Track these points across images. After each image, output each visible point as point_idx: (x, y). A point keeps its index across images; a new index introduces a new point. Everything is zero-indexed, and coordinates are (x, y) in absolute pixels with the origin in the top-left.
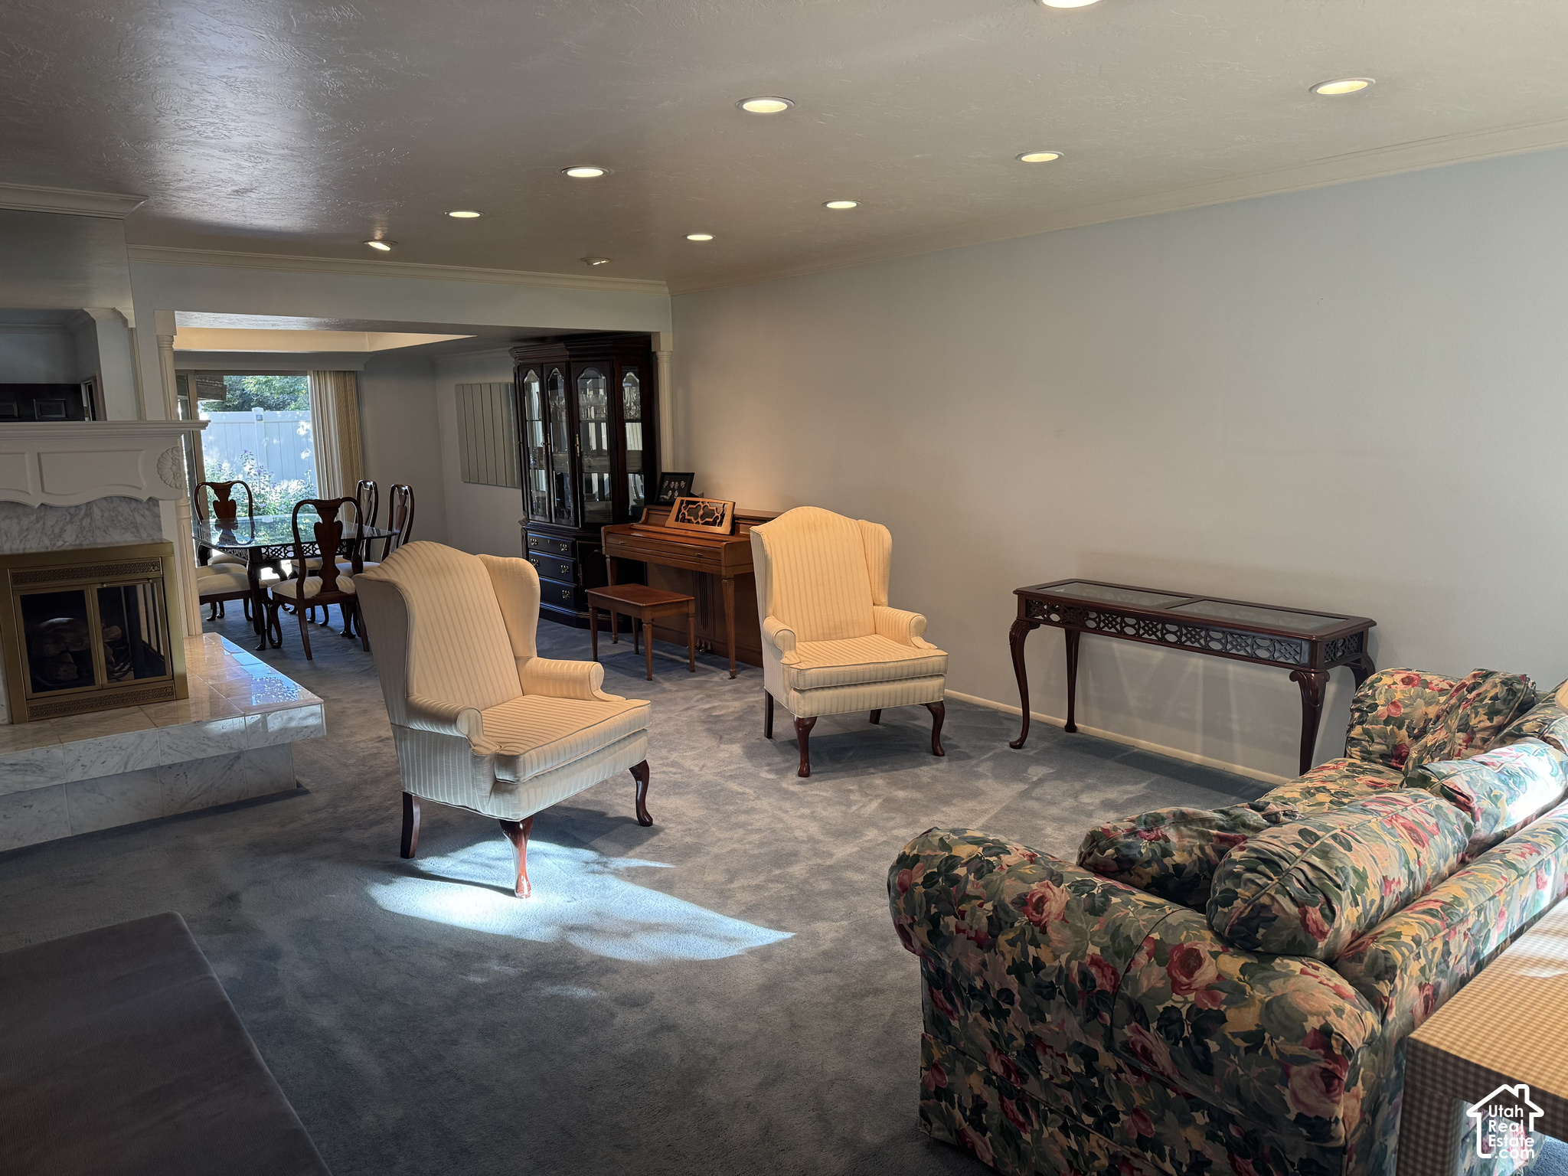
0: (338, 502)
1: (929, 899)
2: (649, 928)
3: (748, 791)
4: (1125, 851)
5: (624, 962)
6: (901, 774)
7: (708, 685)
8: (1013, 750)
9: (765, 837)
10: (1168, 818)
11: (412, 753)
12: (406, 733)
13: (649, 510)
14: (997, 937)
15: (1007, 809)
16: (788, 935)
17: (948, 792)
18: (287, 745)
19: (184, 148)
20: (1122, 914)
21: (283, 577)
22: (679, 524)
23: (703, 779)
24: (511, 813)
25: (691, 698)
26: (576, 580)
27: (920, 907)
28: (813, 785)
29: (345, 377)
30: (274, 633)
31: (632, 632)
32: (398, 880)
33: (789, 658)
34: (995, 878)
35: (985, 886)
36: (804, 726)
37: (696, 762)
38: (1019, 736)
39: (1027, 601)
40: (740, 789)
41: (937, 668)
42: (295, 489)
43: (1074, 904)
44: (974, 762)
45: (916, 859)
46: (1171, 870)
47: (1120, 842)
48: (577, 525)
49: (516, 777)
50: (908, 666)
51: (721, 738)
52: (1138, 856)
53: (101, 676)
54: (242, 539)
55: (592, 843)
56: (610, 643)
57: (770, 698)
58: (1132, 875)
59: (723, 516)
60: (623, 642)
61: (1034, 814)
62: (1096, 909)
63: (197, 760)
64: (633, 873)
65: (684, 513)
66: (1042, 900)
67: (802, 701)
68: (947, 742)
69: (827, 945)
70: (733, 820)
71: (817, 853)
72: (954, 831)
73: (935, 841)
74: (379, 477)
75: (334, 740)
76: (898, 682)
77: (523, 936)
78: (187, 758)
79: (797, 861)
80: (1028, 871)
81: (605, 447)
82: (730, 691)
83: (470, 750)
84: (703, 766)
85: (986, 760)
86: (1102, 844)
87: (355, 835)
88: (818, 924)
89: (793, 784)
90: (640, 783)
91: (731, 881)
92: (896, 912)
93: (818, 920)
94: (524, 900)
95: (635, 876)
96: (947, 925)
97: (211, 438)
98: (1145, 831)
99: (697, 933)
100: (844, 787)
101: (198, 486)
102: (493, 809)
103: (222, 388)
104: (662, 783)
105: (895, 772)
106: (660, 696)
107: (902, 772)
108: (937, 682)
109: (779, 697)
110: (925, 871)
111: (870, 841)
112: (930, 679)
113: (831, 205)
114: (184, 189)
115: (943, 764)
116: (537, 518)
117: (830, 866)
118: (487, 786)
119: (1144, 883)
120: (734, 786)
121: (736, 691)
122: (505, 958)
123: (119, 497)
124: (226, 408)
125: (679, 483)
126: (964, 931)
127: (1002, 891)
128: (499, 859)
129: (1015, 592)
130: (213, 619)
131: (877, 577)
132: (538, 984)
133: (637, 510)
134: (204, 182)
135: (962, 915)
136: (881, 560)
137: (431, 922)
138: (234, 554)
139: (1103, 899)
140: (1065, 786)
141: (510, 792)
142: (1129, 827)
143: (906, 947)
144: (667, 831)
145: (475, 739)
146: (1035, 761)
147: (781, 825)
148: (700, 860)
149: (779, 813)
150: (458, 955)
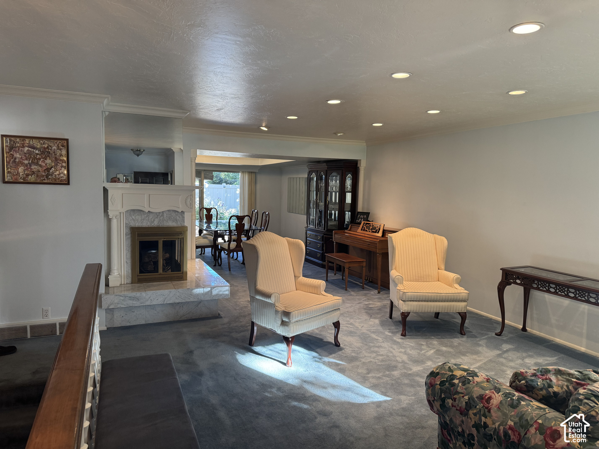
0: (244, 217)
1: (442, 391)
2: (334, 387)
3: (379, 338)
4: (530, 383)
5: (323, 398)
6: (445, 341)
7: (369, 295)
8: (496, 336)
9: (384, 358)
10: (552, 371)
11: (256, 307)
12: (254, 299)
13: (351, 225)
14: (468, 411)
15: (490, 360)
16: (388, 399)
17: (465, 350)
18: (217, 300)
19: (201, 95)
20: (525, 409)
21: (225, 242)
22: (362, 232)
23: (362, 331)
24: (287, 334)
25: (361, 299)
26: (323, 250)
27: (438, 394)
28: (406, 340)
29: (252, 174)
30: (219, 261)
31: (341, 271)
32: (246, 354)
33: (400, 287)
34: (470, 386)
35: (466, 389)
36: (404, 315)
37: (360, 324)
38: (500, 331)
39: (506, 273)
40: (376, 338)
41: (464, 298)
42: (234, 211)
43: (504, 402)
44: (478, 339)
45: (438, 374)
46: (552, 394)
47: (528, 378)
48: (325, 230)
49: (289, 320)
50: (451, 296)
51: (371, 316)
52: (536, 385)
53: (161, 270)
54: (213, 227)
55: (316, 350)
56: (333, 275)
57: (392, 303)
58: (533, 394)
59: (379, 229)
60: (338, 275)
61: (502, 364)
62: (514, 405)
63: (187, 302)
64: (330, 364)
65: (364, 228)
66: (490, 398)
67: (404, 305)
68: (467, 330)
69: (404, 405)
70: (372, 349)
71: (405, 368)
72: (455, 365)
73: (447, 368)
74: (259, 209)
75: (233, 300)
76: (447, 302)
77: (287, 381)
78: (184, 301)
79: (396, 370)
80: (485, 385)
81: (337, 202)
82: (377, 298)
83: (275, 309)
84: (363, 326)
85: (484, 339)
86: (519, 378)
87: (234, 335)
88: (402, 396)
89: (398, 339)
90: (336, 329)
91: (368, 373)
92: (428, 394)
93: (402, 395)
94: (289, 368)
95: (331, 365)
96: (448, 403)
97: (209, 193)
98: (541, 375)
99: (352, 392)
100: (420, 342)
101: (201, 208)
102: (281, 331)
103: (212, 176)
104: (346, 331)
105: (443, 339)
106: (349, 297)
107: (446, 340)
108: (463, 304)
109: (395, 303)
110: (441, 379)
111: (428, 366)
112: (460, 302)
113: (429, 112)
114: (201, 109)
115: (464, 339)
116: (311, 226)
117: (410, 374)
118: (280, 322)
119: (539, 398)
120: (374, 336)
121: (380, 298)
122: (279, 389)
123: (173, 210)
124: (214, 183)
125: (364, 216)
126: (455, 406)
127: (473, 392)
128: (282, 351)
129: (501, 269)
130: (201, 254)
131: (440, 258)
132: (290, 401)
133: (347, 225)
134: (207, 106)
135: (455, 400)
136: (443, 251)
137: (256, 371)
138: (210, 232)
139: (517, 402)
140: (519, 354)
141: (287, 326)
142: (533, 373)
143: (431, 409)
144: (345, 350)
145: (277, 305)
146: (506, 342)
147: (391, 354)
148: (358, 363)
149: (391, 349)
150: (263, 385)
